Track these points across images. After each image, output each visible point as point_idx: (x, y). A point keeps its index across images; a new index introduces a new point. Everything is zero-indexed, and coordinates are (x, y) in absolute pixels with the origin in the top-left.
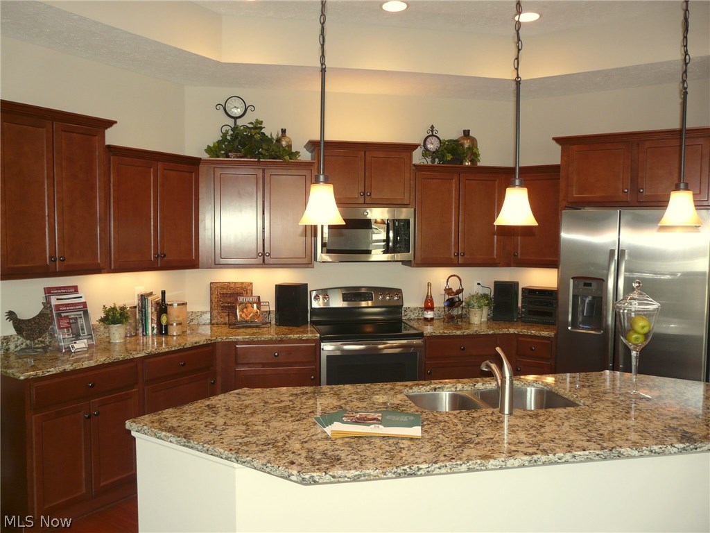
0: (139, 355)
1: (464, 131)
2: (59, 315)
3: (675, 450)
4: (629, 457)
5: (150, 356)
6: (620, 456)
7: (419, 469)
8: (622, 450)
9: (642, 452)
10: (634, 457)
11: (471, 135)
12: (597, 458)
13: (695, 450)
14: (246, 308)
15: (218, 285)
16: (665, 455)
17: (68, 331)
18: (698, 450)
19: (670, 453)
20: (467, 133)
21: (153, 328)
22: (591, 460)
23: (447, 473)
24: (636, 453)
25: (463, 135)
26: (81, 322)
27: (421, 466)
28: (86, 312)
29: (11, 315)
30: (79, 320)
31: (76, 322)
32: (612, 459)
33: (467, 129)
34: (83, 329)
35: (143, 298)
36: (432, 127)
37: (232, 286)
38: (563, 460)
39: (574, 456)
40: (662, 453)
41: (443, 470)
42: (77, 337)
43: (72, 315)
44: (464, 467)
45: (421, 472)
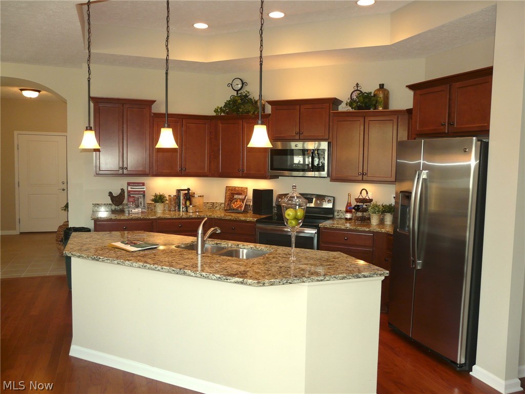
0: (153, 218)
1: (380, 85)
2: (129, 196)
3: (215, 277)
4: (189, 275)
5: (159, 219)
6: (185, 274)
7: (100, 258)
8: (186, 271)
9: (196, 274)
10: (192, 276)
11: (385, 87)
12: (173, 272)
13: (226, 280)
14: (237, 201)
15: (230, 188)
16: (209, 279)
17: (133, 203)
18: (228, 280)
19: (212, 279)
20: (382, 86)
21: (183, 208)
22: (171, 273)
23: (109, 263)
24: (193, 274)
25: (379, 88)
26: (141, 200)
27: (101, 257)
28: (144, 196)
29: (110, 194)
30: (140, 199)
31: (138, 200)
32: (181, 274)
33: (381, 83)
34: (141, 204)
35: (179, 191)
36: (357, 85)
37: (237, 189)
38: (157, 269)
39: (162, 268)
40: (207, 278)
41: (108, 261)
42: (137, 207)
43: (137, 196)
44: (116, 262)
45: (100, 260)
